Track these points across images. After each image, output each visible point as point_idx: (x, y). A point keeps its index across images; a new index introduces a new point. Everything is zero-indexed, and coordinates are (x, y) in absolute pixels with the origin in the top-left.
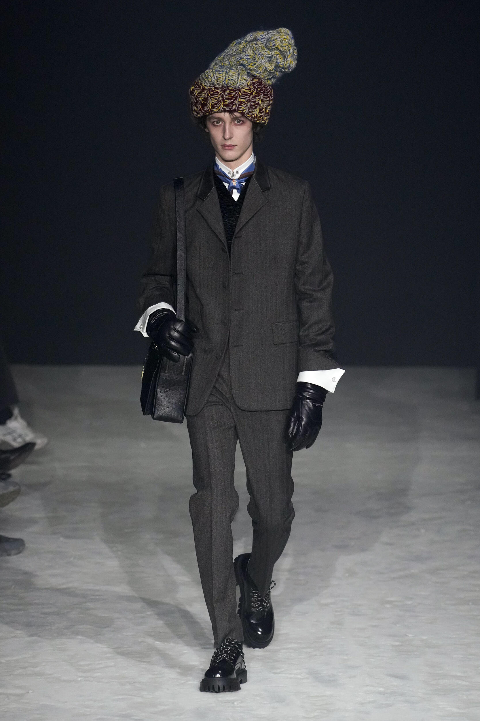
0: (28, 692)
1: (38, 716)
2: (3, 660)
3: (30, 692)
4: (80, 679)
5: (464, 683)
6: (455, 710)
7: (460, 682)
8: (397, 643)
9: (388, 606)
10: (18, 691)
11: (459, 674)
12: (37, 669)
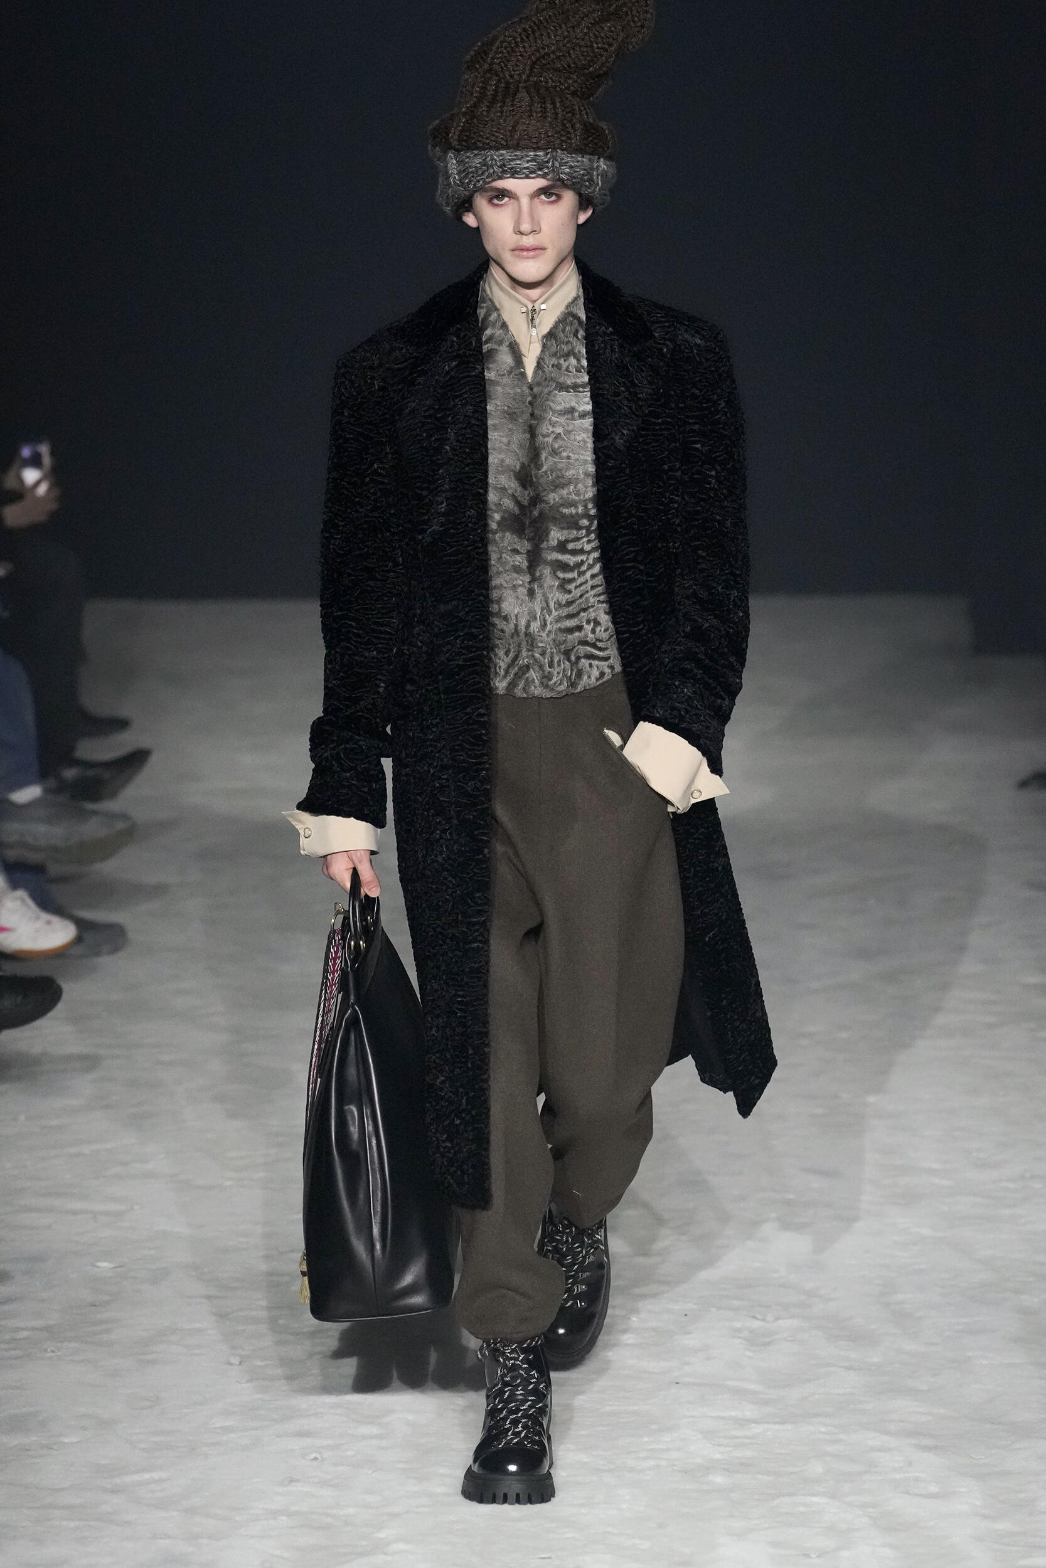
0: (132, 1209)
1: (152, 1252)
2: (86, 1149)
3: (136, 1207)
4: (228, 1183)
5: (945, 1182)
6: (927, 1232)
7: (937, 1181)
8: (820, 1111)
9: (804, 1042)
10: (113, 1207)
11: (936, 1166)
12: (150, 1166)
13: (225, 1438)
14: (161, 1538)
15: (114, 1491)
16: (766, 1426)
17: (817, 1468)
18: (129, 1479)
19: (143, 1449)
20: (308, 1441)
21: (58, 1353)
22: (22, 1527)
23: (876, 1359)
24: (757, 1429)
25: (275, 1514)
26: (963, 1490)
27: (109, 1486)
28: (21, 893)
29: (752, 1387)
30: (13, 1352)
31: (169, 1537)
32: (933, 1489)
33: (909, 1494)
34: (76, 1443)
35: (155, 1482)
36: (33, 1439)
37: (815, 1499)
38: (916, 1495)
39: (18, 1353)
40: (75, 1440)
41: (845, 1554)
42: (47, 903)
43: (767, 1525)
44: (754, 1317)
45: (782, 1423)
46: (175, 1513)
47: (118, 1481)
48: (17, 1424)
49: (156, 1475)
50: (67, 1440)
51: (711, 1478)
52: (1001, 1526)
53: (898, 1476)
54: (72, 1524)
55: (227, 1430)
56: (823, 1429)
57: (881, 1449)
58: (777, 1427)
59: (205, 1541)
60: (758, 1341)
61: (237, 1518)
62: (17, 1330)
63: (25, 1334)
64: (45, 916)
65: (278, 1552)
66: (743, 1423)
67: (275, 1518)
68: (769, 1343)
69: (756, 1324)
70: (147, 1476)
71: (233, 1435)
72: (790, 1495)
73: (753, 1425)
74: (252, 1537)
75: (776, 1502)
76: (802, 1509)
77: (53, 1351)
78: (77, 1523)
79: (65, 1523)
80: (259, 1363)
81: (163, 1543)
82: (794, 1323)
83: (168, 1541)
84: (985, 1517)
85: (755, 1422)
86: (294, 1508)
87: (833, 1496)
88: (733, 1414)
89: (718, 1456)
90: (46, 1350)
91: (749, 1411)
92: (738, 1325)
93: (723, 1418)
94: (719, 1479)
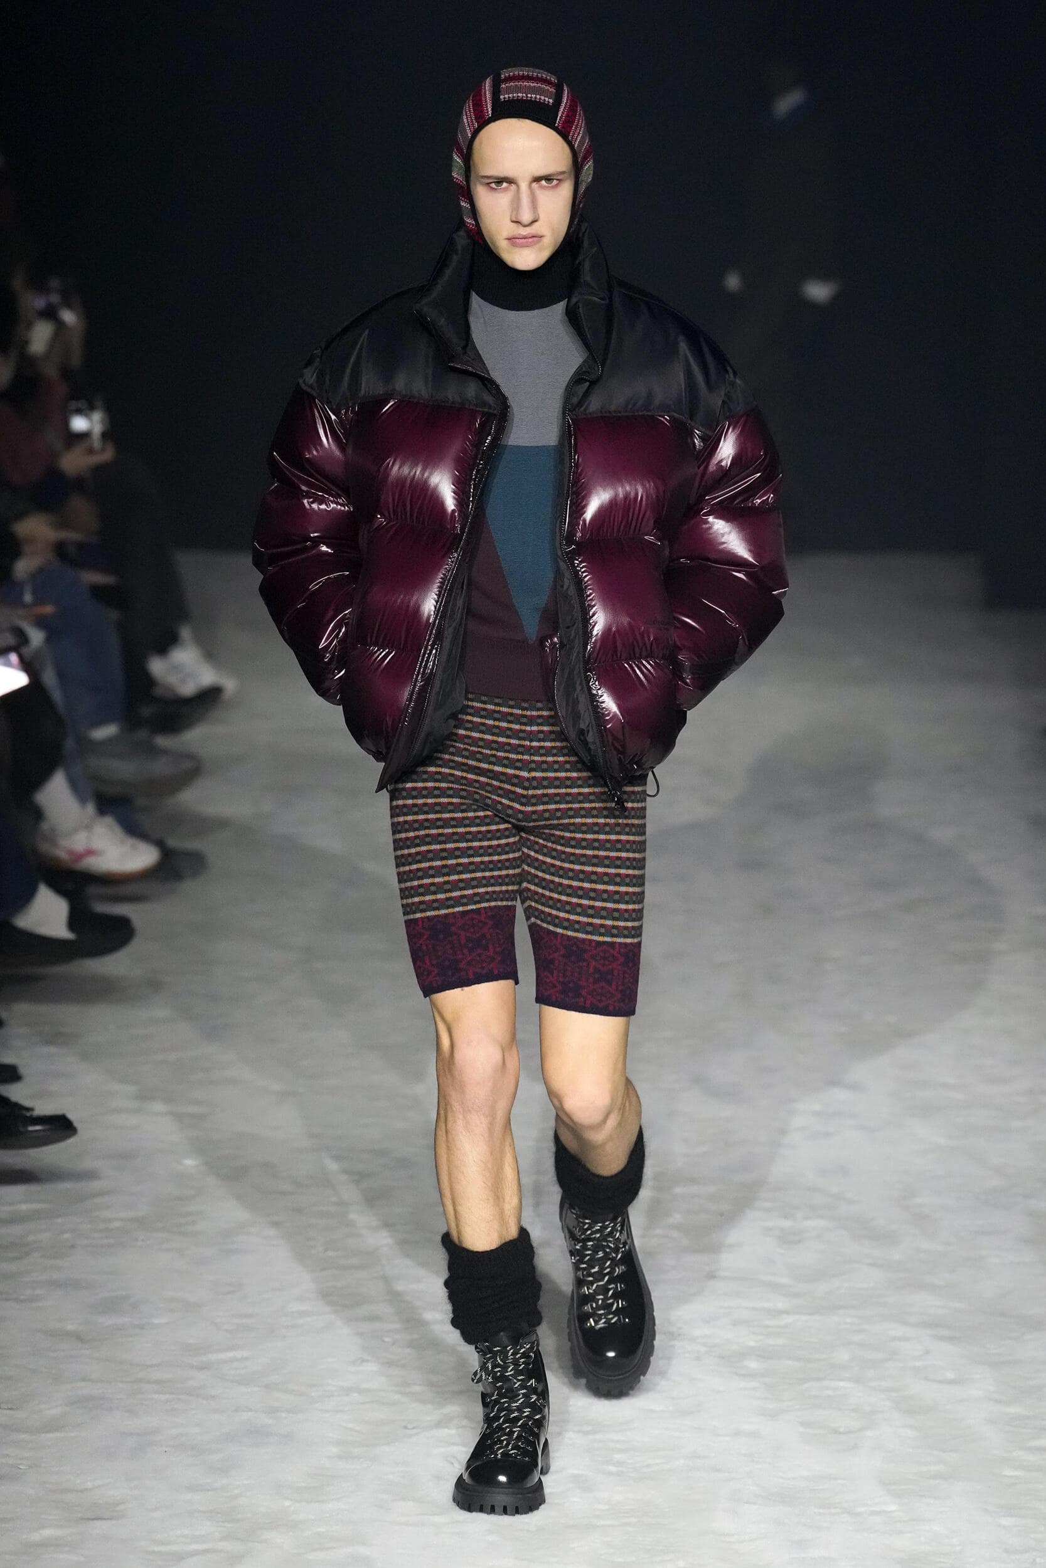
0: (214, 1112)
2: (171, 1057)
3: (217, 1110)
5: (960, 1096)
7: (952, 1094)
12: (228, 1073)
13: (301, 1321)
14: (243, 1411)
15: (201, 1368)
16: (797, 1317)
17: (843, 1356)
18: (213, 1357)
19: (226, 1331)
20: (377, 1325)
21: (148, 1242)
22: (117, 1399)
23: (897, 1257)
24: (788, 1319)
25: (348, 1391)
26: (978, 1376)
27: (195, 1364)
28: (109, 820)
29: (785, 1280)
30: (105, 1241)
31: (251, 1410)
32: (950, 1375)
33: (926, 1379)
34: (167, 1323)
35: (237, 1360)
36: (126, 1319)
37: (842, 1384)
38: (935, 1381)
39: (112, 1241)
40: (163, 1320)
41: (869, 1433)
42: (133, 830)
43: (797, 1407)
44: (786, 1217)
45: (811, 1314)
46: (256, 1389)
47: (204, 1358)
48: (111, 1306)
49: (239, 1354)
50: (156, 1321)
51: (746, 1363)
52: (1012, 1410)
53: (918, 1364)
54: (163, 1397)
55: (303, 1314)
56: (848, 1320)
57: (900, 1339)
58: (804, 1318)
59: (284, 1415)
60: (789, 1239)
61: (313, 1394)
62: (110, 1221)
63: (117, 1224)
64: (131, 841)
65: (350, 1425)
66: (777, 1313)
67: (347, 1395)
68: (799, 1241)
69: (787, 1224)
70: (230, 1354)
71: (309, 1319)
72: (818, 1379)
73: (785, 1316)
74: (327, 1411)
75: (806, 1385)
76: (830, 1392)
77: (143, 1240)
78: (167, 1396)
79: (156, 1396)
80: (330, 1253)
81: (246, 1416)
82: (821, 1223)
83: (250, 1413)
84: (997, 1401)
85: (787, 1312)
86: (365, 1386)
87: (858, 1381)
88: (766, 1305)
89: (752, 1344)
90: (137, 1240)
91: (780, 1303)
92: (770, 1224)
93: (754, 1309)
94: (753, 1364)
